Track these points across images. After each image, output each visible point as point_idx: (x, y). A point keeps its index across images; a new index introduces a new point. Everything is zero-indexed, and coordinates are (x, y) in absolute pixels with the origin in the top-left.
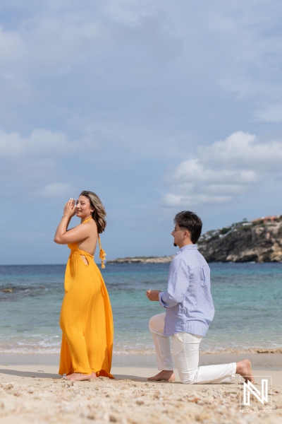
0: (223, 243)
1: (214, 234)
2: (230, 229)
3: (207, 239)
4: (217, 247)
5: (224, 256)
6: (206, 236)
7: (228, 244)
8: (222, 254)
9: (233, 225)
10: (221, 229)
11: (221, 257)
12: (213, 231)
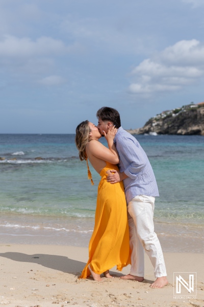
0: (175, 120)
1: (168, 113)
2: (181, 110)
3: (163, 117)
4: (171, 124)
5: (175, 130)
6: (162, 114)
7: (179, 121)
8: (174, 129)
9: (183, 107)
10: (174, 110)
11: (173, 131)
12: (168, 111)
